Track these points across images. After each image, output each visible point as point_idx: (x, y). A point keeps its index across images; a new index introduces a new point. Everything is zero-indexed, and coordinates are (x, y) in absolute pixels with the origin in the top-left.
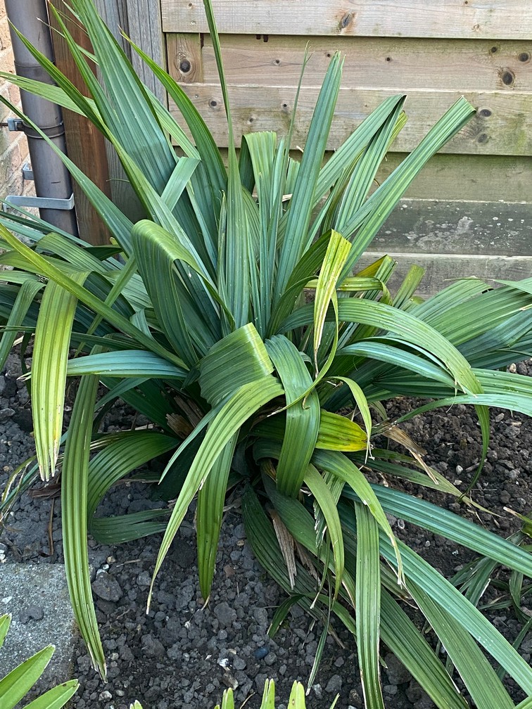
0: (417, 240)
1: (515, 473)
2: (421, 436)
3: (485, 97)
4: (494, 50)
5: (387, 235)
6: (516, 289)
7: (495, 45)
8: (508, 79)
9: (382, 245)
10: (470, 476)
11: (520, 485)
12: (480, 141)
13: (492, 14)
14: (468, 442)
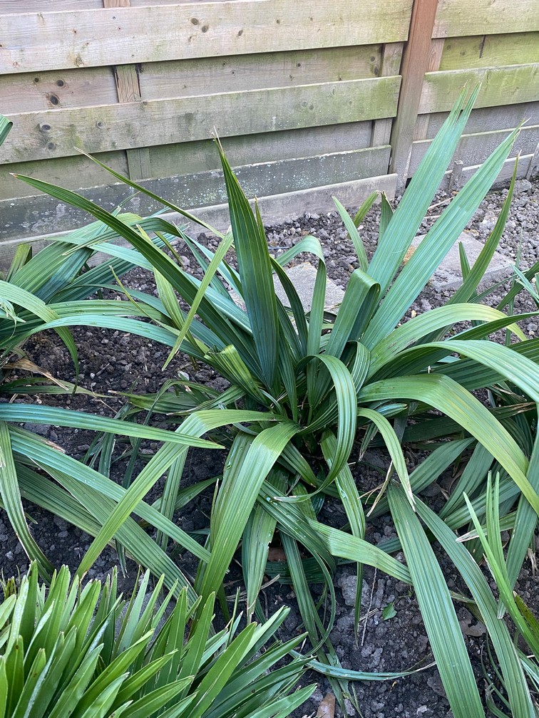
0: (31, 227)
1: (127, 367)
2: (64, 361)
3: (41, 116)
4: (37, 80)
5: (7, 228)
6: (64, 243)
7: (36, 76)
8: (54, 100)
9: (6, 235)
10: (100, 378)
11: (133, 373)
12: (50, 148)
13: (24, 53)
14: (95, 356)
